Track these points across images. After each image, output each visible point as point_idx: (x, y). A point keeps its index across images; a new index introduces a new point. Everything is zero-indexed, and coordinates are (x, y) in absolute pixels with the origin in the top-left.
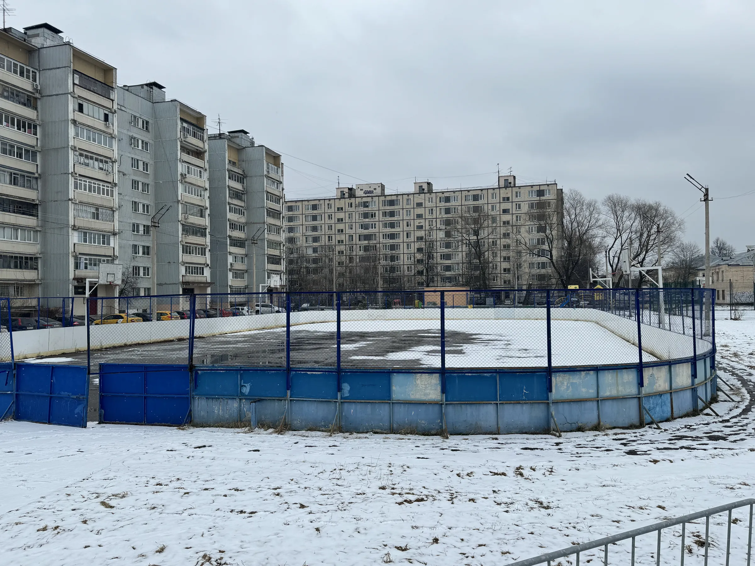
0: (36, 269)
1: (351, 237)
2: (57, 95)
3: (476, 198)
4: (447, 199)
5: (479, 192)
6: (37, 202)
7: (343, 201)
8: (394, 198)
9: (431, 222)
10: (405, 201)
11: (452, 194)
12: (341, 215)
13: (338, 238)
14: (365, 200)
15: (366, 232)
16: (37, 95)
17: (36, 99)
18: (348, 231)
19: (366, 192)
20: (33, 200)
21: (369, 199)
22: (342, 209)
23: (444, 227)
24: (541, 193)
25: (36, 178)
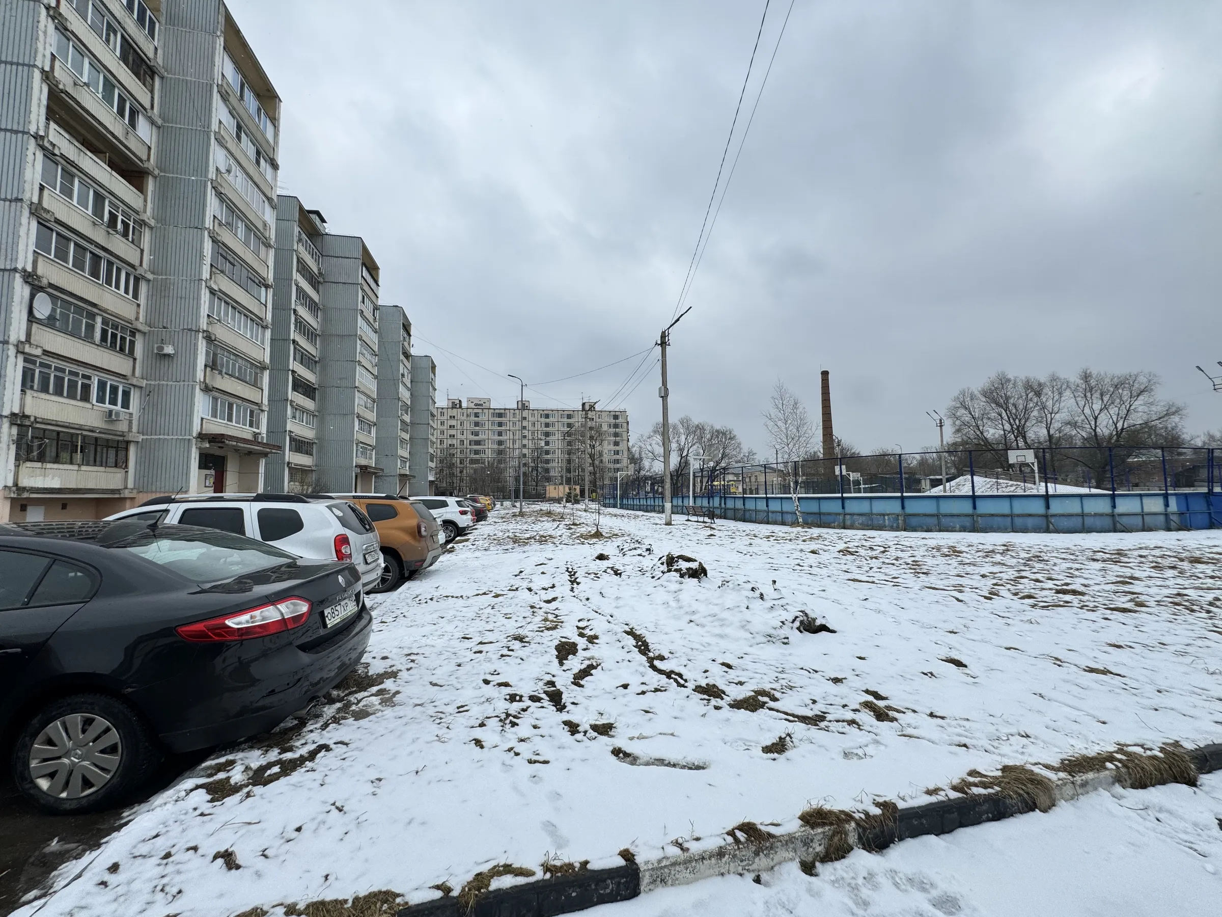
0: (312, 455)
1: (462, 442)
2: (344, 283)
3: (569, 417)
4: (547, 416)
5: (572, 413)
6: (316, 386)
7: (455, 410)
8: (503, 411)
9: (533, 433)
10: (512, 414)
11: (550, 412)
12: (453, 422)
13: (450, 442)
14: (476, 411)
15: (476, 438)
16: (321, 280)
17: (319, 282)
18: (459, 436)
19: (476, 405)
20: (313, 384)
21: (480, 411)
22: (454, 417)
23: (544, 438)
24: (616, 417)
25: (316, 362)
